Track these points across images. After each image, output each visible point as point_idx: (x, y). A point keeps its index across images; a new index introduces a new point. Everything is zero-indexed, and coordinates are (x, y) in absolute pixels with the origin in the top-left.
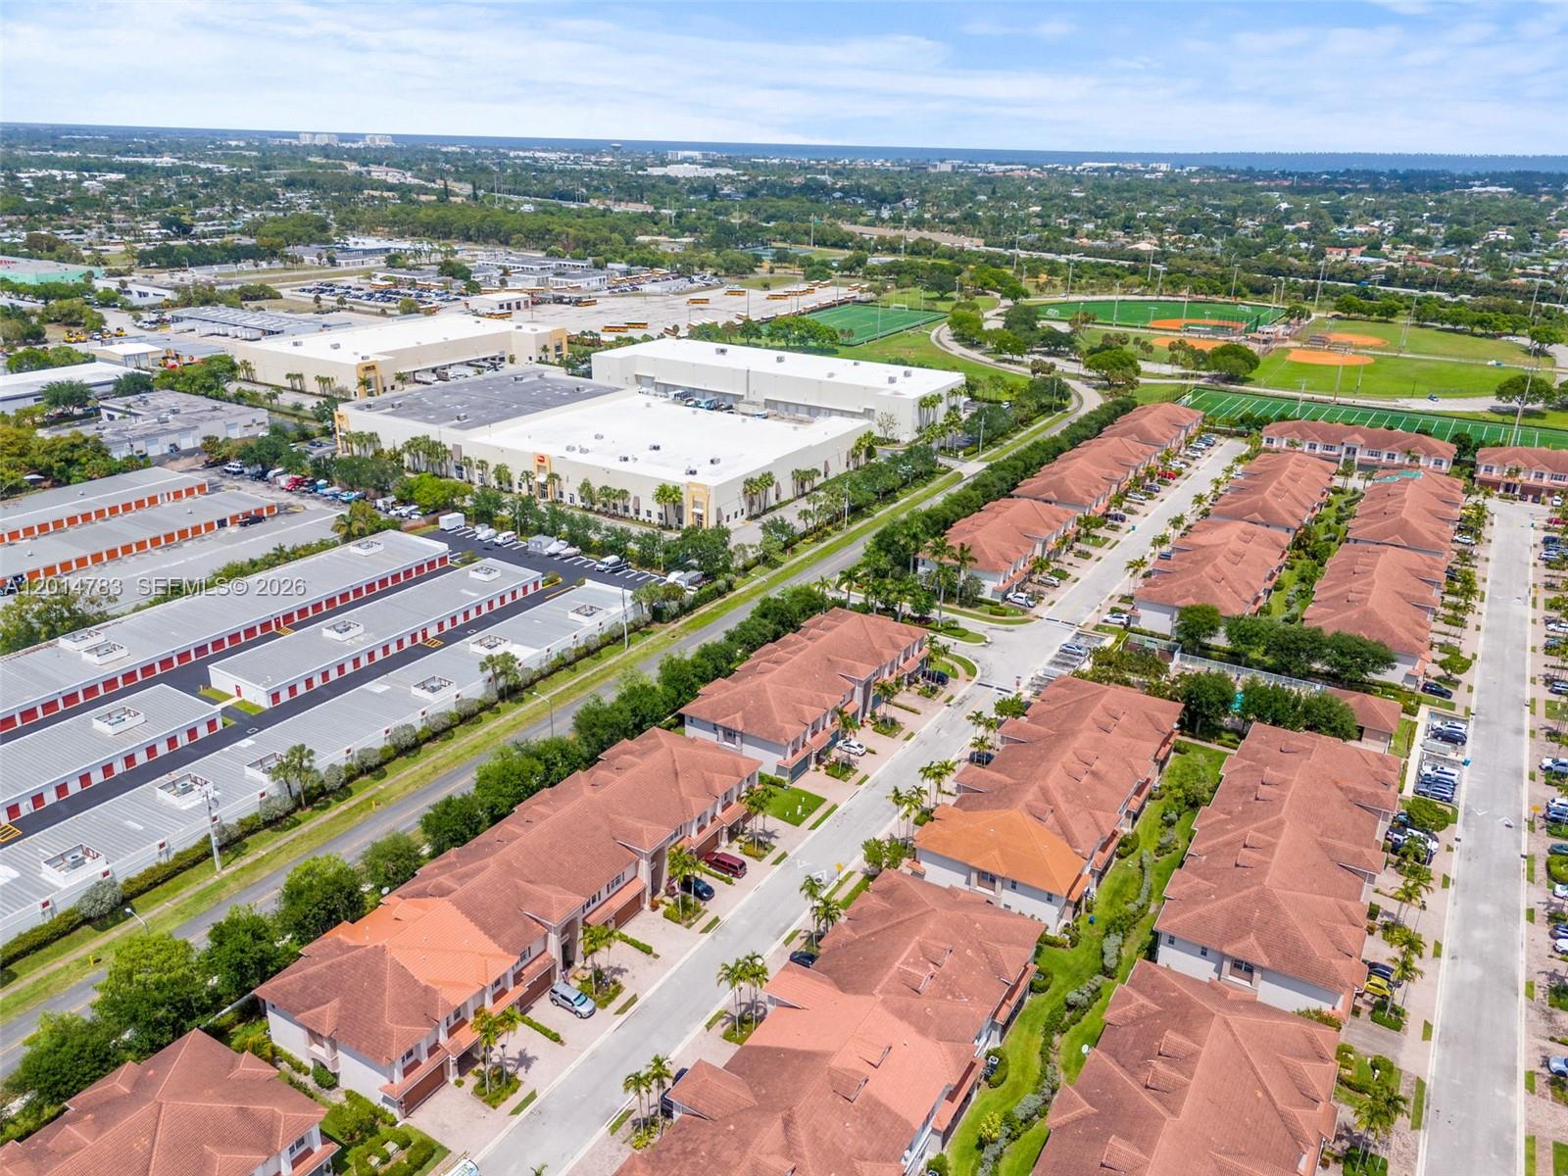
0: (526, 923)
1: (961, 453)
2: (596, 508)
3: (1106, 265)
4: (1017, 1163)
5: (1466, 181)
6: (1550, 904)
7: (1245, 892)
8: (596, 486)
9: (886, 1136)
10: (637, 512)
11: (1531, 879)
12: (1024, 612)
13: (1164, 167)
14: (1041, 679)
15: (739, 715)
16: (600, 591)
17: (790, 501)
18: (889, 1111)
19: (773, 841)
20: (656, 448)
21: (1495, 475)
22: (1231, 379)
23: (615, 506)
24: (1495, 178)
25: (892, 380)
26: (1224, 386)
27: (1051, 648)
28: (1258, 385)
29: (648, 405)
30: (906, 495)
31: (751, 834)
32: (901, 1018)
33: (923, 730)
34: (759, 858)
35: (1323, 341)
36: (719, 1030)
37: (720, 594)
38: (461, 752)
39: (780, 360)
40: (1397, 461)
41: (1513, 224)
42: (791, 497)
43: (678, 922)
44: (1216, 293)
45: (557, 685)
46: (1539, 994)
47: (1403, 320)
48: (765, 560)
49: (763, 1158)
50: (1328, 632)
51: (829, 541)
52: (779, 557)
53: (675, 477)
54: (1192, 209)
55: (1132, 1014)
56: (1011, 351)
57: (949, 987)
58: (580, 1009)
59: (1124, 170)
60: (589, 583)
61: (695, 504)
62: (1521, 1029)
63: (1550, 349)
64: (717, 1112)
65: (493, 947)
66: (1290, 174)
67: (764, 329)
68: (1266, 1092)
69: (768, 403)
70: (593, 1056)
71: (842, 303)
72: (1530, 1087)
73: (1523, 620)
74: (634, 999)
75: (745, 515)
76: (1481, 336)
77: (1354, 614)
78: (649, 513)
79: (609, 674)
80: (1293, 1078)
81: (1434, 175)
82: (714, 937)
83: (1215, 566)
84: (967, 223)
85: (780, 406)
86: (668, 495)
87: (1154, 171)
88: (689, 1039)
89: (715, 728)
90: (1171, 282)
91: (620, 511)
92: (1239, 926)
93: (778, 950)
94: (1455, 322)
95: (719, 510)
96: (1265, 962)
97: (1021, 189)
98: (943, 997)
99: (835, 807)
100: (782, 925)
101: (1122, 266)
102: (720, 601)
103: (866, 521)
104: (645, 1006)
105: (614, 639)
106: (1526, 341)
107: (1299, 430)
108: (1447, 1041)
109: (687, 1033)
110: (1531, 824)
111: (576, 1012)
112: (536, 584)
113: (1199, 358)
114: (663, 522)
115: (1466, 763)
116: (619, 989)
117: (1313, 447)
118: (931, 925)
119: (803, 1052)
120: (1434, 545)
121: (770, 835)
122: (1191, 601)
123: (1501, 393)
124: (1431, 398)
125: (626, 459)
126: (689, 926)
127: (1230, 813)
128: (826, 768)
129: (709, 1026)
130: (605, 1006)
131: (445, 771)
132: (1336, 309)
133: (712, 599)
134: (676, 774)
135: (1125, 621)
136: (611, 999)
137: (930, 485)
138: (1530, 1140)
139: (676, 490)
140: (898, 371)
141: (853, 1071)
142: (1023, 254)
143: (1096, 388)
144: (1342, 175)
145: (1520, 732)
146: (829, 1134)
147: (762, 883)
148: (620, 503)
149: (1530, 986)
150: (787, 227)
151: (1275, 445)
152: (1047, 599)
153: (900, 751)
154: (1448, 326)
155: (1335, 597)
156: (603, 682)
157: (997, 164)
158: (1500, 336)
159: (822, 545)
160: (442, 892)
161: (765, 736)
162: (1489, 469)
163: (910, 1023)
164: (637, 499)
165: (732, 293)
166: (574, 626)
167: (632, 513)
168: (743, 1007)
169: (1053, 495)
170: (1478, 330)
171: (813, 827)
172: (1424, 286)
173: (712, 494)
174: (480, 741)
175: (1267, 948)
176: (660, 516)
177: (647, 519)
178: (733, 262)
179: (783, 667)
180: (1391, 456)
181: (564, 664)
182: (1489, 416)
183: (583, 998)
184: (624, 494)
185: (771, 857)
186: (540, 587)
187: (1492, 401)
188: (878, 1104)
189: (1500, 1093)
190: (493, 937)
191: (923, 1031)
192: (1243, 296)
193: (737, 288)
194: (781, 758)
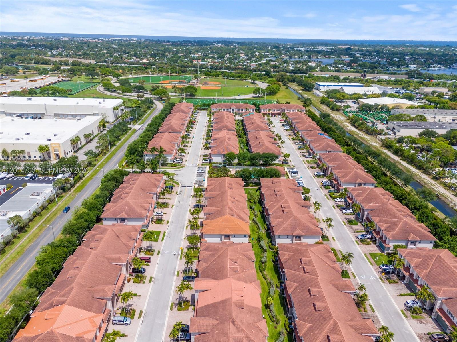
0: (98, 302)
1: (132, 123)
2: (10, 158)
3: (137, 67)
4: (277, 307)
5: (212, 43)
6: (336, 204)
7: (291, 219)
8: (9, 151)
9: (256, 314)
10: (30, 157)
11: (329, 200)
12: (181, 164)
13: (135, 39)
14: (198, 181)
15: (124, 213)
16: (35, 186)
17: (85, 145)
18: (253, 307)
19: (153, 248)
20: (28, 134)
21: (265, 112)
22: (191, 95)
23: (19, 157)
24: (218, 42)
25: (100, 103)
26: (190, 97)
27: (194, 173)
28: (199, 96)
29: (13, 120)
30: (122, 138)
31: (145, 249)
32: (239, 281)
33: (175, 203)
34: (152, 255)
35: (207, 84)
36: (175, 309)
37: (81, 178)
38: (13, 256)
39: (55, 100)
40: (244, 111)
41: (230, 53)
42: (85, 143)
43: (140, 283)
44: (173, 73)
45: (37, 223)
46: (346, 224)
47: (220, 77)
48: (90, 164)
49: (234, 335)
50: (261, 153)
51: (107, 155)
52: (94, 163)
53: (44, 142)
54: (151, 51)
55: (288, 257)
56: (127, 92)
57: (243, 268)
58: (127, 322)
59: (123, 40)
60: (29, 185)
61: (55, 151)
62: (349, 232)
63: (255, 82)
64: (208, 330)
65: (91, 314)
66: (170, 41)
67: (38, 91)
68: (327, 263)
69: (56, 115)
70: (140, 335)
71: (59, 81)
72: (358, 244)
73: (290, 143)
74: (141, 312)
75: (73, 152)
76: (239, 80)
77: (264, 148)
78: (35, 157)
79: (56, 213)
80: (328, 258)
81: (204, 42)
82: (154, 283)
83: (227, 142)
84: (85, 55)
85: (60, 115)
86: (44, 149)
87: (132, 40)
88: (168, 315)
89: (116, 219)
90: (160, 70)
91: (22, 158)
92: (294, 228)
93: (176, 279)
94: (232, 77)
95: (64, 151)
96: (303, 234)
97: (97, 45)
98: (243, 272)
99: (165, 233)
100: (173, 271)
101: (143, 67)
102: (82, 181)
103: (115, 147)
104: (146, 312)
105: (51, 201)
106: (250, 81)
107: (219, 105)
108: (339, 240)
109: (166, 314)
110: (321, 187)
111: (125, 324)
112: (4, 190)
113: (182, 90)
114: (42, 158)
115: (301, 178)
116: (134, 311)
117: (224, 110)
118: (229, 253)
119: (221, 301)
120: (267, 129)
121: (151, 247)
122: (225, 153)
123: (254, 93)
124: (239, 96)
125: (18, 139)
126: (144, 283)
127: (272, 201)
128: (155, 222)
129: (171, 309)
130: (133, 318)
131: (11, 265)
132: (205, 75)
133: (79, 181)
134: (118, 236)
135: (208, 161)
136: (134, 315)
137: (128, 134)
138: (365, 255)
139: (46, 146)
140: (101, 100)
141: (239, 300)
142: (110, 65)
143: (158, 101)
144: (182, 42)
145: (306, 168)
146: (245, 320)
147: (158, 262)
148: (21, 155)
149: (344, 222)
150: (22, 58)
151: (215, 110)
152: (184, 160)
153: (173, 211)
154: (232, 78)
155: (256, 145)
156: (55, 217)
157: (83, 38)
158: (243, 80)
159: (105, 157)
160: (62, 303)
161: (136, 217)
162: (264, 110)
163: (242, 281)
164: (29, 153)
165: (13, 81)
166: (35, 200)
167: (27, 158)
168: (178, 300)
169: (170, 130)
170: (238, 79)
171: (162, 240)
172: (220, 69)
173: (61, 146)
174: (19, 250)
175: (302, 230)
176: (40, 157)
177: (35, 159)
178: (9, 70)
179: (130, 194)
180: (242, 110)
181: (37, 214)
182: (253, 99)
183: (126, 319)
184: (22, 152)
185: (155, 253)
186: (6, 190)
187: (253, 95)
188: (249, 306)
189: (354, 247)
190: (90, 310)
191: (246, 282)
192: (180, 73)
193: (14, 79)
194: (143, 223)
